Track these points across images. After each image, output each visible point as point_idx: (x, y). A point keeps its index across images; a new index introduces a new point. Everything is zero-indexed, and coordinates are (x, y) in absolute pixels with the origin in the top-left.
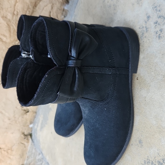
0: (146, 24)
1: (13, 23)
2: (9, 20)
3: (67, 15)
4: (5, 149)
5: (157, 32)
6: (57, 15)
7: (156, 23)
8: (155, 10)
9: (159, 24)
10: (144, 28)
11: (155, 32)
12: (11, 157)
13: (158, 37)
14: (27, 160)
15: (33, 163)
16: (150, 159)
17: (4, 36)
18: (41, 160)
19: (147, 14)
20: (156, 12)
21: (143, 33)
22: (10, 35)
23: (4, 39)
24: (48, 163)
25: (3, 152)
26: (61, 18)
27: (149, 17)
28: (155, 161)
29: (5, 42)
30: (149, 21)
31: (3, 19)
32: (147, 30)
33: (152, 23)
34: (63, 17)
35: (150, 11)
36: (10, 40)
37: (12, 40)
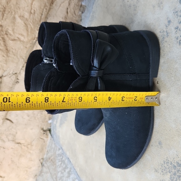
0: (167, 29)
1: (30, 22)
2: (27, 19)
3: (84, 11)
4: (25, 145)
5: (178, 38)
6: (75, 11)
7: (177, 28)
8: (176, 15)
9: (180, 30)
10: (165, 32)
11: (176, 37)
12: (31, 152)
13: (178, 43)
14: (47, 154)
15: (53, 157)
16: (169, 160)
17: (22, 35)
18: (61, 155)
19: (168, 18)
20: (177, 17)
21: (164, 38)
22: (28, 34)
23: (22, 38)
24: (68, 158)
25: (23, 147)
26: (79, 14)
27: (169, 22)
28: (173, 161)
29: (23, 41)
30: (170, 25)
31: (20, 19)
32: (168, 34)
33: (173, 28)
34: (80, 13)
35: (171, 16)
36: (28, 39)
37: (30, 38)
